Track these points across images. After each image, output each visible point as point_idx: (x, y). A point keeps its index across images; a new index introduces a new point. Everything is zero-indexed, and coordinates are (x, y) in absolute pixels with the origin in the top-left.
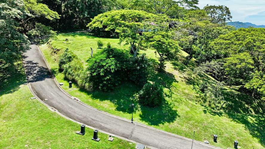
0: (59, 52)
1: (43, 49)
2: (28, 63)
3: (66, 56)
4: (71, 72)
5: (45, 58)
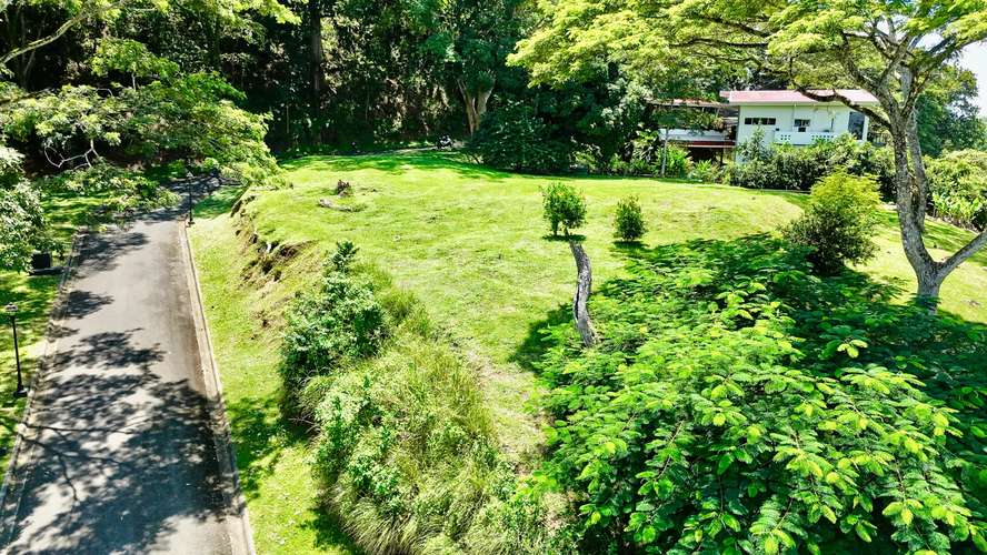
0: (294, 265)
1: (204, 246)
3: (340, 308)
4: (380, 477)
5: (206, 304)
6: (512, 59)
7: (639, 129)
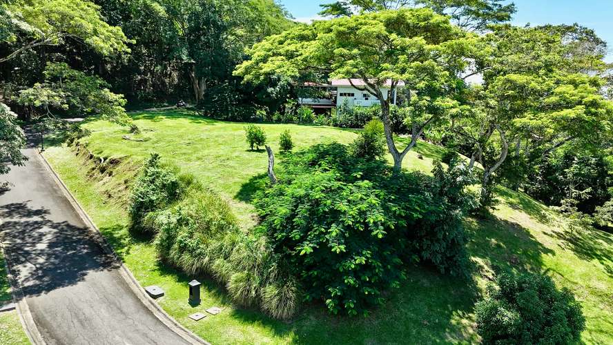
0: (119, 168)
1: (56, 161)
2: (10, 214)
3: (158, 182)
4: (192, 243)
5: (71, 189)
6: (235, 73)
7: (288, 98)
